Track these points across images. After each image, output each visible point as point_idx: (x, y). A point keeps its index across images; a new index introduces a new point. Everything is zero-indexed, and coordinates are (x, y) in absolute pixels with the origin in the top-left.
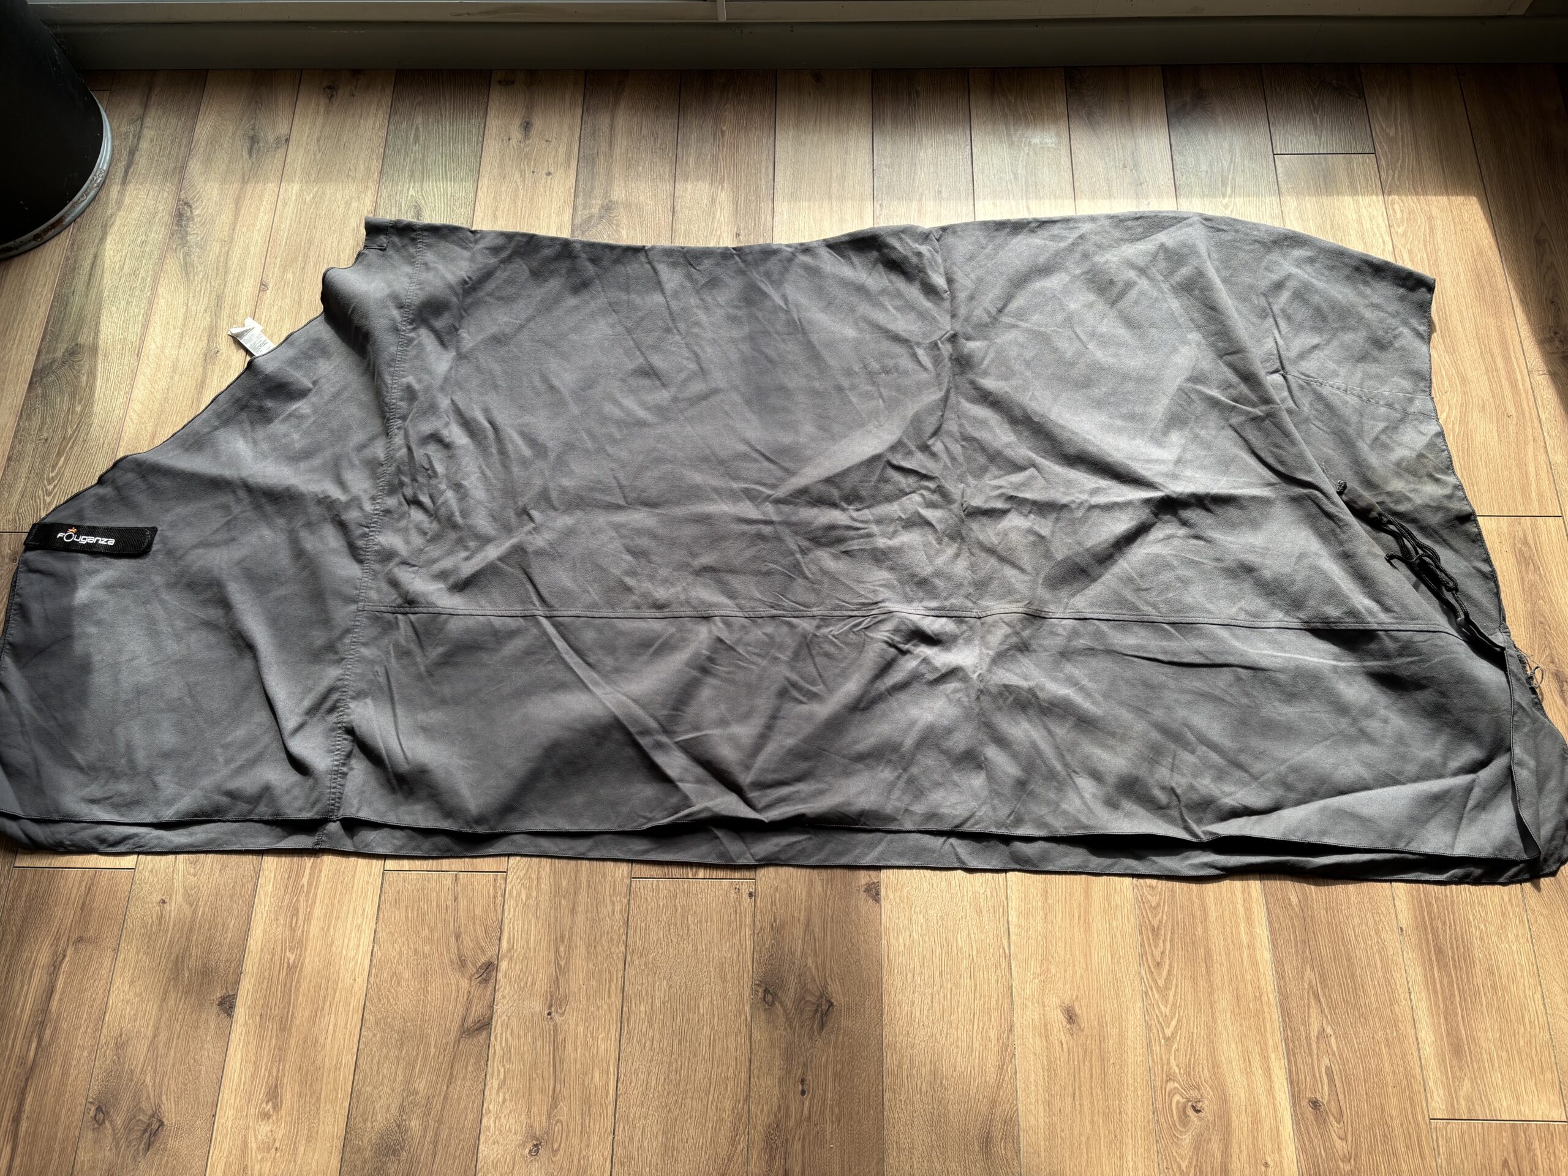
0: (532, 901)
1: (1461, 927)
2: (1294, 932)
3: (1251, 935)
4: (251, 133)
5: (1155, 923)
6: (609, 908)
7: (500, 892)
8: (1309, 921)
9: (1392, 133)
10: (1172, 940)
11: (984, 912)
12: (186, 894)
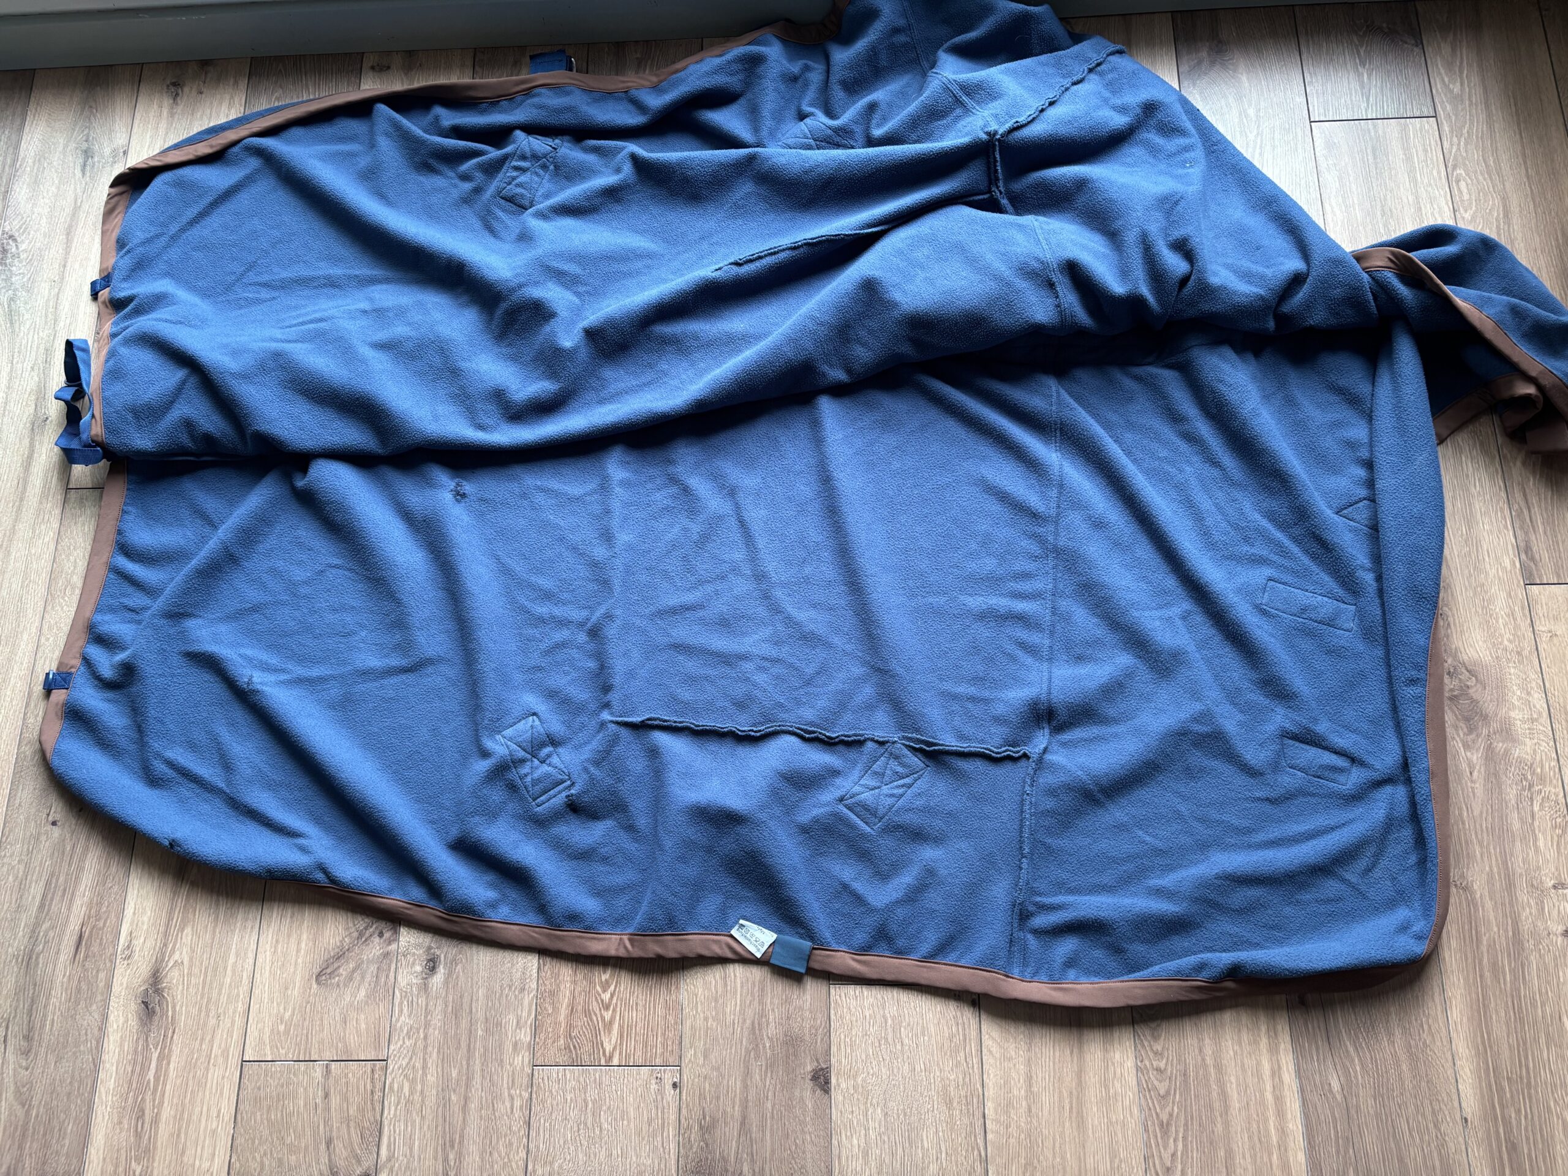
0: (417, 1097)
1: (1540, 1116)
2: (1335, 1127)
3: (1283, 1132)
4: (85, 146)
5: (1164, 1117)
6: (508, 1104)
7: (379, 1085)
8: (1353, 1112)
9: (1457, 89)
10: (1185, 1138)
11: (955, 1104)
12: (18, 1093)
